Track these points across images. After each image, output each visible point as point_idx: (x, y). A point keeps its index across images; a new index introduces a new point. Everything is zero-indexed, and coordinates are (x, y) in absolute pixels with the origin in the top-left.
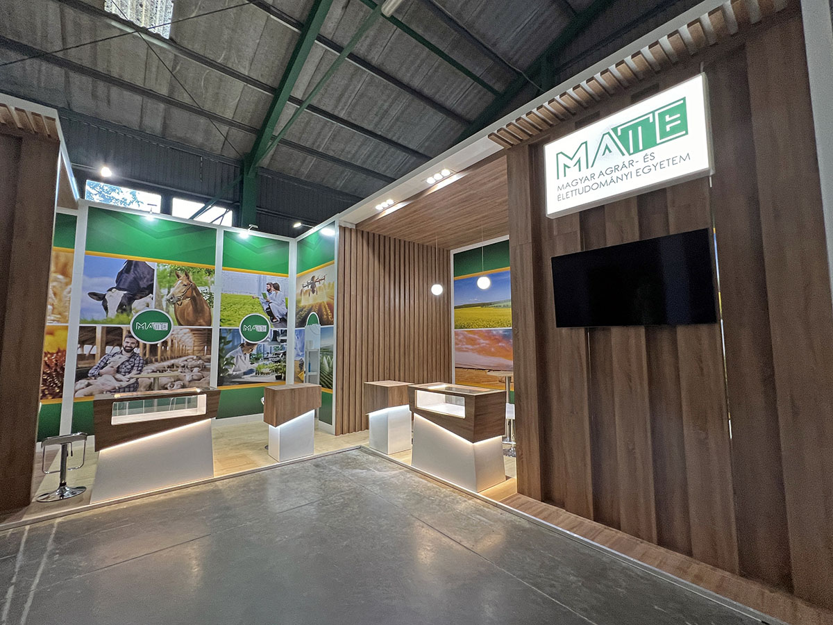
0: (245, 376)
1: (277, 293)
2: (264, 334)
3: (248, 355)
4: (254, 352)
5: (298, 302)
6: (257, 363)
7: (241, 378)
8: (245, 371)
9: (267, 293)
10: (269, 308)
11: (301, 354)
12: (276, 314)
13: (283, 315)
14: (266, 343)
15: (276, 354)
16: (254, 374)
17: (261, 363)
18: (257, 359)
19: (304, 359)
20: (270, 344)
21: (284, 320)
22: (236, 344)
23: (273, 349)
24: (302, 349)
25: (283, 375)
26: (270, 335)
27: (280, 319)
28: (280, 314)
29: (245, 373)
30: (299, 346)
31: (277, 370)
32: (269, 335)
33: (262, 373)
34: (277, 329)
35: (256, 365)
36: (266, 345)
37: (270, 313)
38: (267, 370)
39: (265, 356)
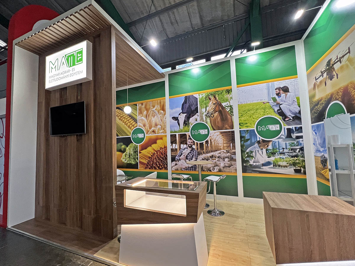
0: (264, 167)
1: (286, 95)
2: (278, 132)
3: (264, 150)
4: (270, 147)
5: (311, 98)
6: (273, 156)
7: (260, 168)
8: (263, 163)
9: (276, 97)
10: (280, 109)
11: (322, 149)
12: (288, 114)
13: (295, 113)
14: (280, 140)
15: (292, 149)
16: (272, 166)
17: (277, 157)
18: (273, 154)
19: (327, 156)
20: (284, 140)
21: (297, 118)
22: (253, 141)
23: (288, 145)
24: (323, 144)
25: (302, 169)
26: (284, 133)
27: (293, 117)
28: (293, 113)
29: (264, 165)
30: (319, 141)
31: (294, 164)
32: (282, 132)
33: (279, 166)
34: (291, 127)
35: (272, 159)
36: (281, 141)
37: (281, 113)
38: (284, 164)
39: (281, 151)
